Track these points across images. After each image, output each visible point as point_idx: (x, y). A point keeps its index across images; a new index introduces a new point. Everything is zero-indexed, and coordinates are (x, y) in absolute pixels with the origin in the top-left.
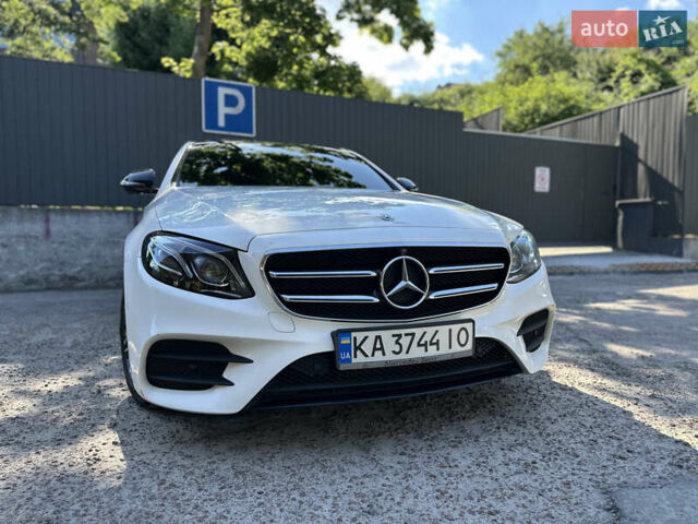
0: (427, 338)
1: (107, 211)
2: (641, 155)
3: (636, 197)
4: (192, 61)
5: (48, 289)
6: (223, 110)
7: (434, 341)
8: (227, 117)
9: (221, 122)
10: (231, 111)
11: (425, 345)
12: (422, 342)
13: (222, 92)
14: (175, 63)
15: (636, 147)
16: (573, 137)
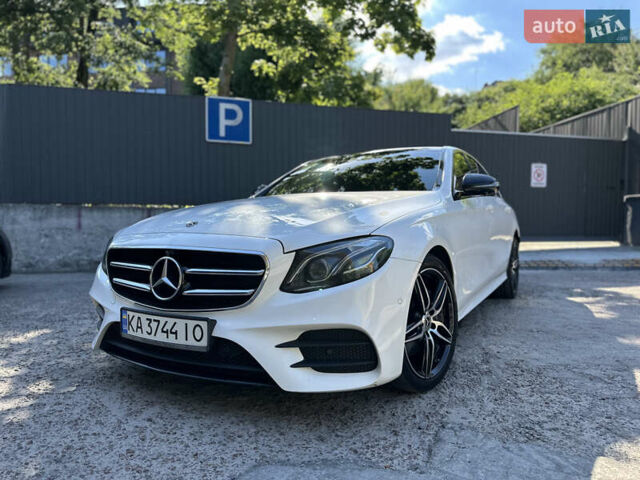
0: (168, 327)
1: (125, 208)
4: (217, 80)
5: (80, 271)
6: (223, 122)
7: (173, 331)
8: (227, 127)
9: (222, 133)
10: (231, 123)
11: (167, 332)
12: (165, 330)
13: (223, 107)
14: (205, 82)
16: (583, 134)
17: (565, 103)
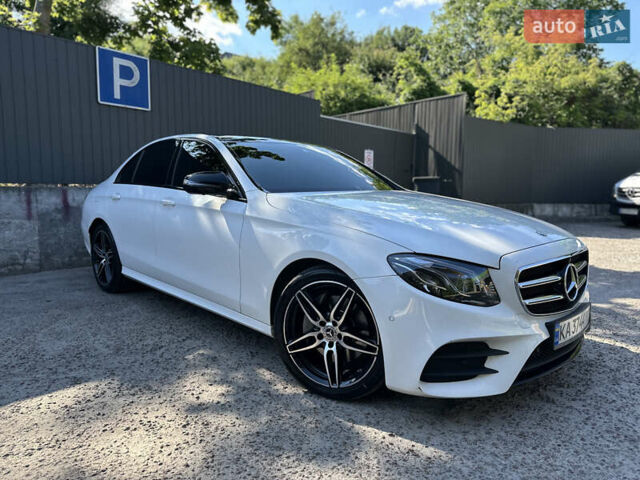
2: (431, 142)
3: (427, 175)
6: (118, 82)
8: (122, 88)
9: (117, 95)
10: (126, 83)
13: (117, 62)
15: (427, 136)
17: (343, 94)
